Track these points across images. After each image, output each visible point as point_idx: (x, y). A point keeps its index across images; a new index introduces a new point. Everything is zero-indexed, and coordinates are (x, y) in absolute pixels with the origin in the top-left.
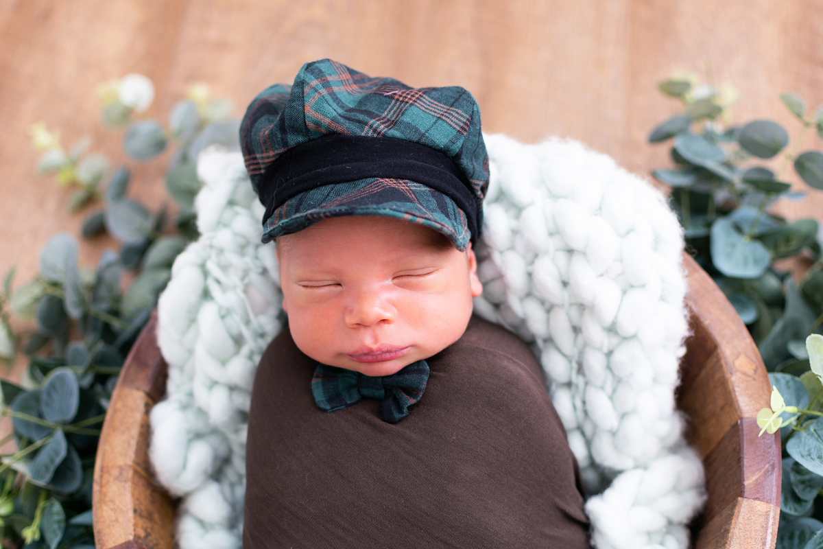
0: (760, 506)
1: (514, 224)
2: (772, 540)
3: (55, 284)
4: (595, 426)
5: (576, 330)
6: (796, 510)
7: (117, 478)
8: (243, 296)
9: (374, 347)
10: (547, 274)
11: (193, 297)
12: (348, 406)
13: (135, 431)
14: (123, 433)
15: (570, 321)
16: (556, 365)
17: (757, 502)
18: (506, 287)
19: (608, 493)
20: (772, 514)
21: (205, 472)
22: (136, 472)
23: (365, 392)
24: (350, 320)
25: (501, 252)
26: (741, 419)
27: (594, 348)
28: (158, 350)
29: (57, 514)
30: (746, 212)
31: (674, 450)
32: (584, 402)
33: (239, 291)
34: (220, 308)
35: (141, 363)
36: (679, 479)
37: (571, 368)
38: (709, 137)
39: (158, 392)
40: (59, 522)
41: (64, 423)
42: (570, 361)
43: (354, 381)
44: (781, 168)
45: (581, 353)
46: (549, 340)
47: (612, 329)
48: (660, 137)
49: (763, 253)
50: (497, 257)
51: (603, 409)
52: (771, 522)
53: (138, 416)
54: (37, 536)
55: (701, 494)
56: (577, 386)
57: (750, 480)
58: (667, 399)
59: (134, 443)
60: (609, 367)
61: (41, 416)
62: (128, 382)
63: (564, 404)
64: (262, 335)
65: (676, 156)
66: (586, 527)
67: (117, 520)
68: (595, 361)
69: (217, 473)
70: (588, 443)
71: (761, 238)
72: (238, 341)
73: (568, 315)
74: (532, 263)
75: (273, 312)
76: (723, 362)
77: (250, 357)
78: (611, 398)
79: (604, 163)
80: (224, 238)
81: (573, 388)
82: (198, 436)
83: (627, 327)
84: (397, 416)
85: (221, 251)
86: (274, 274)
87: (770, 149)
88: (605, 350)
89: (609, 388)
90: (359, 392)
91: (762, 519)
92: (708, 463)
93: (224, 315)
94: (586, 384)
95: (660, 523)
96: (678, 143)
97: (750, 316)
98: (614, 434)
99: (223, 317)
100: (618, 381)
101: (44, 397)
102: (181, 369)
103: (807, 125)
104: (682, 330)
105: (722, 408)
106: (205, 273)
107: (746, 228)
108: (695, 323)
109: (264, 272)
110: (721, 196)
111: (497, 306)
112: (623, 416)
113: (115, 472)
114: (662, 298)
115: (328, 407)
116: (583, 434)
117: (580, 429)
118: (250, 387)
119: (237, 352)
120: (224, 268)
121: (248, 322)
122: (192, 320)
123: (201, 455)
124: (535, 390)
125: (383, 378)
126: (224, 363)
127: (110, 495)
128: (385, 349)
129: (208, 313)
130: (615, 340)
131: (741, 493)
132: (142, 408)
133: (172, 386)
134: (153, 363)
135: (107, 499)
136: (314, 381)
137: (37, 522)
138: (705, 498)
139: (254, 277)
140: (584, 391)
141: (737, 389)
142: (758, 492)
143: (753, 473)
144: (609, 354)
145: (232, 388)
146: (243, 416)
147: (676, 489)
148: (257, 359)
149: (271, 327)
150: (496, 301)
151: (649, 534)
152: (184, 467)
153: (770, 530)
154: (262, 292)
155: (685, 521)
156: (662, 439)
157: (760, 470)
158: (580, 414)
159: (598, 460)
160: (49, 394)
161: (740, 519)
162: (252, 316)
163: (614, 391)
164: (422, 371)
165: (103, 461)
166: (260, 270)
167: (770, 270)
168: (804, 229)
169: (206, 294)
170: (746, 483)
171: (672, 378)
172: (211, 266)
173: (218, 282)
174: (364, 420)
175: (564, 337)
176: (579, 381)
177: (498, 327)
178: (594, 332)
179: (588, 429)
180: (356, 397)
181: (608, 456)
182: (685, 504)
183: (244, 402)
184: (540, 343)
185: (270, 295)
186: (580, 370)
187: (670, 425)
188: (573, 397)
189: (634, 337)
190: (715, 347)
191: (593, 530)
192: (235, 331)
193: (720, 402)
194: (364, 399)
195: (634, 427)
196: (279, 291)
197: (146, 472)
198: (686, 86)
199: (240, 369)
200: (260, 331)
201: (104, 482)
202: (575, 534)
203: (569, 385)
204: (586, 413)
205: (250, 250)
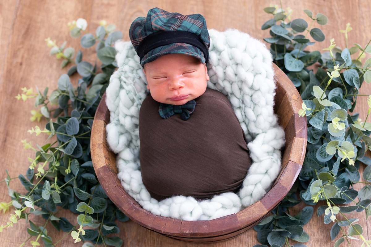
0: (301, 139)
1: (219, 57)
2: (305, 149)
3: (63, 91)
4: (249, 120)
5: (241, 89)
6: (314, 142)
7: (98, 147)
8: (133, 86)
9: (178, 95)
10: (230, 72)
11: (118, 88)
12: (171, 116)
13: (102, 133)
14: (98, 133)
15: (239, 87)
16: (235, 101)
17: (300, 138)
18: (217, 77)
19: (254, 141)
20: (304, 141)
21: (125, 144)
22: (103, 145)
23: (176, 111)
24: (170, 88)
25: (215, 66)
26: (294, 113)
27: (246, 94)
28: (107, 107)
29: (77, 163)
30: (296, 51)
31: (274, 127)
32: (245, 113)
33: (132, 85)
34: (127, 91)
35: (101, 111)
36: (276, 135)
37: (240, 102)
38: (282, 26)
39: (107, 121)
40: (77, 166)
41: (75, 135)
42: (240, 100)
43: (172, 109)
44: (306, 34)
45: (243, 97)
46: (232, 94)
47: (252, 88)
48: (266, 27)
49: (303, 64)
50: (214, 68)
51: (250, 113)
52: (304, 144)
53: (103, 128)
54: (70, 172)
55: (284, 140)
56: (242, 108)
57: (297, 132)
58: (270, 109)
59: (102, 136)
60: (252, 101)
61: (66, 133)
62: (98, 118)
63: (239, 114)
64: (140, 99)
65: (271, 32)
66: (248, 152)
67: (100, 160)
68: (247, 99)
69: (129, 144)
70: (247, 126)
71: (300, 59)
72: (133, 101)
73: (238, 85)
74: (225, 69)
75: (143, 91)
76: (288, 97)
77: (137, 106)
78: (253, 110)
79: (246, 36)
80: (126, 68)
81: (241, 109)
82: (121, 134)
83: (256, 87)
84: (187, 118)
85: (126, 72)
86: (143, 78)
87: (302, 29)
88: (250, 95)
89: (252, 107)
90: (174, 111)
91: (301, 143)
92: (285, 130)
93: (128, 93)
94: (245, 107)
95: (271, 149)
96: (271, 29)
97: (298, 85)
98: (255, 122)
99: (128, 94)
100: (255, 104)
101: (67, 127)
102: (114, 113)
103: (314, 20)
104: (273, 87)
105: (289, 112)
106: (120, 80)
107: (296, 56)
108: (278, 84)
109: (140, 78)
110: (288, 46)
111: (215, 84)
112: (257, 116)
113: (97, 146)
114: (267, 77)
115: (165, 117)
116: (245, 123)
117: (244, 121)
118: (138, 116)
119: (133, 105)
120: (127, 78)
121: (136, 95)
122: (118, 96)
123: (123, 140)
124: (229, 108)
125: (181, 105)
126: (129, 109)
127: (96, 153)
128: (182, 96)
129: (123, 93)
130: (253, 91)
131: (295, 136)
132: (103, 126)
133: (111, 118)
134: (105, 111)
135: (96, 154)
136: (159, 110)
137: (69, 167)
138: (285, 141)
139: (137, 80)
140: (245, 109)
141: (292, 105)
142: (300, 135)
143: (298, 130)
144: (251, 96)
145: (132, 117)
146: (136, 126)
147: (275, 138)
148: (140, 107)
149: (143, 96)
150: (215, 83)
151: (268, 152)
152: (118, 143)
153: (304, 146)
154: (139, 85)
155: (279, 148)
156: (271, 123)
157: (300, 128)
158: (244, 117)
159: (250, 131)
160: (68, 126)
161: (295, 144)
162: (137, 93)
163: (254, 108)
164: (193, 103)
165: (93, 143)
166: (138, 78)
167: (304, 69)
168: (315, 55)
169: (121, 87)
170: (296, 133)
171: (272, 103)
172: (122, 77)
173: (125, 82)
174: (176, 121)
175: (237, 92)
176: (243, 106)
177: (216, 91)
178: (246, 90)
179: (247, 121)
180: (173, 113)
181: (253, 130)
182: (280, 143)
184: (230, 95)
185: (142, 85)
186: (243, 103)
187: (273, 119)
188: (241, 112)
189: (259, 90)
190: (285, 92)
191: (250, 152)
192: (132, 98)
193: (288, 110)
194: (176, 114)
195: (261, 119)
196: (145, 84)
197: (107, 146)
198: (274, 9)
199: (134, 110)
200: (140, 98)
201: (94, 149)
202: (245, 154)
203: (240, 108)
204: (246, 116)
205: (135, 71)
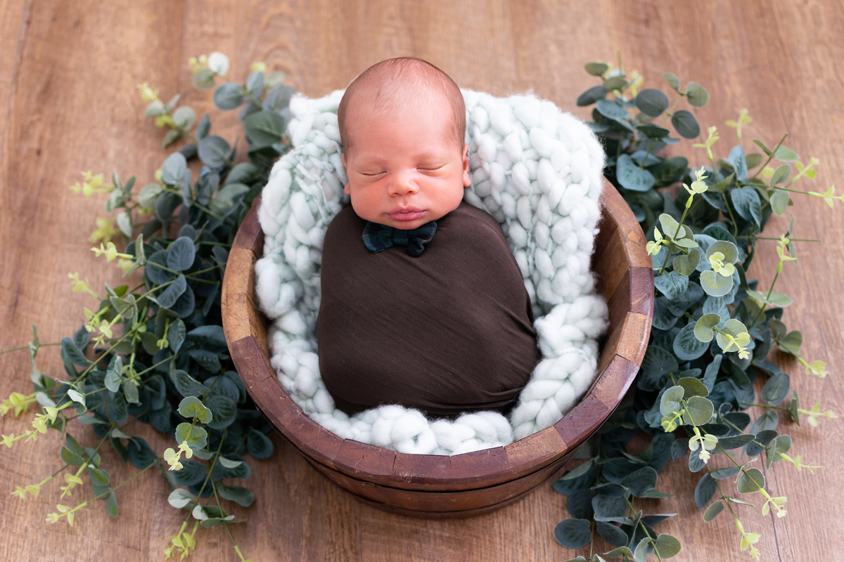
0: (641, 317)
2: (647, 336)
3: (170, 186)
4: (540, 275)
5: (534, 212)
6: (662, 327)
7: (237, 301)
8: (321, 187)
11: (286, 190)
12: (386, 249)
13: (247, 273)
14: (239, 274)
15: (531, 205)
16: (517, 234)
17: (639, 314)
18: (492, 184)
19: (548, 316)
20: (647, 321)
21: (291, 302)
22: (248, 298)
23: (396, 241)
24: (391, 192)
25: (489, 163)
26: (631, 267)
27: (542, 222)
28: (259, 225)
29: (181, 327)
30: (640, 154)
31: (590, 294)
32: (534, 259)
33: (319, 184)
34: (306, 195)
35: (248, 232)
36: (592, 310)
37: (528, 237)
38: (619, 103)
39: (259, 253)
40: (181, 333)
42: (527, 233)
43: (389, 235)
44: (664, 121)
45: (535, 226)
46: (517, 220)
47: (556, 211)
48: (585, 101)
49: (651, 178)
50: (486, 166)
51: (544, 260)
52: (647, 325)
53: (249, 264)
54: (166, 346)
55: (606, 321)
56: (530, 248)
57: (635, 302)
58: (584, 260)
59: (247, 280)
60: (551, 237)
62: (242, 245)
63: (522, 259)
64: (330, 214)
65: (596, 113)
66: (535, 336)
67: (239, 325)
68: (542, 231)
69: (298, 302)
70: (535, 287)
71: (650, 168)
72: (316, 216)
73: (530, 201)
75: (336, 199)
76: (620, 235)
77: (322, 228)
78: (551, 257)
80: (311, 149)
81: (528, 250)
82: (285, 281)
83: (565, 208)
84: (419, 251)
85: (307, 157)
86: (340, 173)
87: (658, 110)
88: (550, 225)
89: (550, 250)
90: (392, 240)
91: (641, 324)
92: (610, 304)
93: (310, 198)
94: (536, 247)
95: (580, 336)
96: (596, 105)
97: (642, 219)
98: (551, 280)
99: (307, 201)
100: (556, 245)
101: (169, 256)
102: (274, 238)
103: (682, 95)
104: (597, 215)
105: (620, 264)
106: (293, 174)
107: (640, 163)
108: (604, 212)
109: (334, 170)
110: (625, 144)
111: (482, 199)
112: (558, 269)
113: (236, 297)
114: (587, 195)
116: (533, 282)
117: (530, 278)
119: (314, 226)
120: (308, 169)
121: (323, 204)
122: (285, 202)
123: (288, 292)
125: (408, 230)
126: (307, 230)
127: (234, 310)
128: (410, 209)
129: (298, 200)
130: (556, 217)
131: (629, 309)
132: (251, 260)
133: (266, 249)
134: (256, 232)
135: (232, 313)
136: (364, 235)
137: (165, 337)
138: (609, 323)
139: (328, 175)
140: (535, 252)
141: (628, 251)
142: (640, 309)
143: (637, 298)
144: (551, 227)
145: (311, 248)
146: (316, 267)
147: (589, 316)
148: (326, 229)
149: (335, 207)
150: (483, 196)
151: (573, 342)
152: (278, 299)
153: (646, 330)
154: (333, 184)
155: (595, 336)
156: (583, 287)
157: (641, 296)
158: (531, 267)
159: (541, 297)
160: (173, 254)
161: (629, 324)
162: (325, 201)
163: (553, 253)
164: (432, 226)
165: (227, 291)
166: (332, 170)
167: (655, 188)
168: (678, 165)
169: (294, 188)
170: (632, 304)
171: (589, 247)
172: (299, 167)
173: (303, 177)
175: (526, 218)
176: (532, 245)
178: (544, 209)
179: (536, 277)
180: (390, 244)
181: (547, 295)
182: (596, 326)
183: (317, 257)
184: (509, 221)
185: (336, 187)
186: (533, 239)
187: (588, 280)
188: (528, 257)
189: (568, 215)
190: (616, 226)
191: (539, 337)
192: (315, 211)
193: (618, 261)
194: (396, 245)
195: (564, 276)
196: (342, 186)
197: (254, 300)
198: (604, 67)
199: (316, 236)
200: (329, 211)
201: (229, 303)
203: (525, 249)
204: (535, 266)
205: (326, 157)
